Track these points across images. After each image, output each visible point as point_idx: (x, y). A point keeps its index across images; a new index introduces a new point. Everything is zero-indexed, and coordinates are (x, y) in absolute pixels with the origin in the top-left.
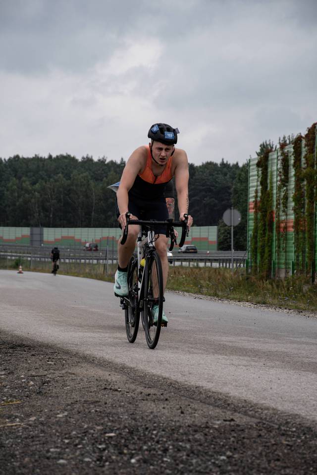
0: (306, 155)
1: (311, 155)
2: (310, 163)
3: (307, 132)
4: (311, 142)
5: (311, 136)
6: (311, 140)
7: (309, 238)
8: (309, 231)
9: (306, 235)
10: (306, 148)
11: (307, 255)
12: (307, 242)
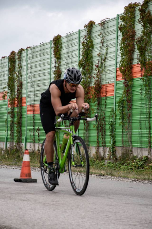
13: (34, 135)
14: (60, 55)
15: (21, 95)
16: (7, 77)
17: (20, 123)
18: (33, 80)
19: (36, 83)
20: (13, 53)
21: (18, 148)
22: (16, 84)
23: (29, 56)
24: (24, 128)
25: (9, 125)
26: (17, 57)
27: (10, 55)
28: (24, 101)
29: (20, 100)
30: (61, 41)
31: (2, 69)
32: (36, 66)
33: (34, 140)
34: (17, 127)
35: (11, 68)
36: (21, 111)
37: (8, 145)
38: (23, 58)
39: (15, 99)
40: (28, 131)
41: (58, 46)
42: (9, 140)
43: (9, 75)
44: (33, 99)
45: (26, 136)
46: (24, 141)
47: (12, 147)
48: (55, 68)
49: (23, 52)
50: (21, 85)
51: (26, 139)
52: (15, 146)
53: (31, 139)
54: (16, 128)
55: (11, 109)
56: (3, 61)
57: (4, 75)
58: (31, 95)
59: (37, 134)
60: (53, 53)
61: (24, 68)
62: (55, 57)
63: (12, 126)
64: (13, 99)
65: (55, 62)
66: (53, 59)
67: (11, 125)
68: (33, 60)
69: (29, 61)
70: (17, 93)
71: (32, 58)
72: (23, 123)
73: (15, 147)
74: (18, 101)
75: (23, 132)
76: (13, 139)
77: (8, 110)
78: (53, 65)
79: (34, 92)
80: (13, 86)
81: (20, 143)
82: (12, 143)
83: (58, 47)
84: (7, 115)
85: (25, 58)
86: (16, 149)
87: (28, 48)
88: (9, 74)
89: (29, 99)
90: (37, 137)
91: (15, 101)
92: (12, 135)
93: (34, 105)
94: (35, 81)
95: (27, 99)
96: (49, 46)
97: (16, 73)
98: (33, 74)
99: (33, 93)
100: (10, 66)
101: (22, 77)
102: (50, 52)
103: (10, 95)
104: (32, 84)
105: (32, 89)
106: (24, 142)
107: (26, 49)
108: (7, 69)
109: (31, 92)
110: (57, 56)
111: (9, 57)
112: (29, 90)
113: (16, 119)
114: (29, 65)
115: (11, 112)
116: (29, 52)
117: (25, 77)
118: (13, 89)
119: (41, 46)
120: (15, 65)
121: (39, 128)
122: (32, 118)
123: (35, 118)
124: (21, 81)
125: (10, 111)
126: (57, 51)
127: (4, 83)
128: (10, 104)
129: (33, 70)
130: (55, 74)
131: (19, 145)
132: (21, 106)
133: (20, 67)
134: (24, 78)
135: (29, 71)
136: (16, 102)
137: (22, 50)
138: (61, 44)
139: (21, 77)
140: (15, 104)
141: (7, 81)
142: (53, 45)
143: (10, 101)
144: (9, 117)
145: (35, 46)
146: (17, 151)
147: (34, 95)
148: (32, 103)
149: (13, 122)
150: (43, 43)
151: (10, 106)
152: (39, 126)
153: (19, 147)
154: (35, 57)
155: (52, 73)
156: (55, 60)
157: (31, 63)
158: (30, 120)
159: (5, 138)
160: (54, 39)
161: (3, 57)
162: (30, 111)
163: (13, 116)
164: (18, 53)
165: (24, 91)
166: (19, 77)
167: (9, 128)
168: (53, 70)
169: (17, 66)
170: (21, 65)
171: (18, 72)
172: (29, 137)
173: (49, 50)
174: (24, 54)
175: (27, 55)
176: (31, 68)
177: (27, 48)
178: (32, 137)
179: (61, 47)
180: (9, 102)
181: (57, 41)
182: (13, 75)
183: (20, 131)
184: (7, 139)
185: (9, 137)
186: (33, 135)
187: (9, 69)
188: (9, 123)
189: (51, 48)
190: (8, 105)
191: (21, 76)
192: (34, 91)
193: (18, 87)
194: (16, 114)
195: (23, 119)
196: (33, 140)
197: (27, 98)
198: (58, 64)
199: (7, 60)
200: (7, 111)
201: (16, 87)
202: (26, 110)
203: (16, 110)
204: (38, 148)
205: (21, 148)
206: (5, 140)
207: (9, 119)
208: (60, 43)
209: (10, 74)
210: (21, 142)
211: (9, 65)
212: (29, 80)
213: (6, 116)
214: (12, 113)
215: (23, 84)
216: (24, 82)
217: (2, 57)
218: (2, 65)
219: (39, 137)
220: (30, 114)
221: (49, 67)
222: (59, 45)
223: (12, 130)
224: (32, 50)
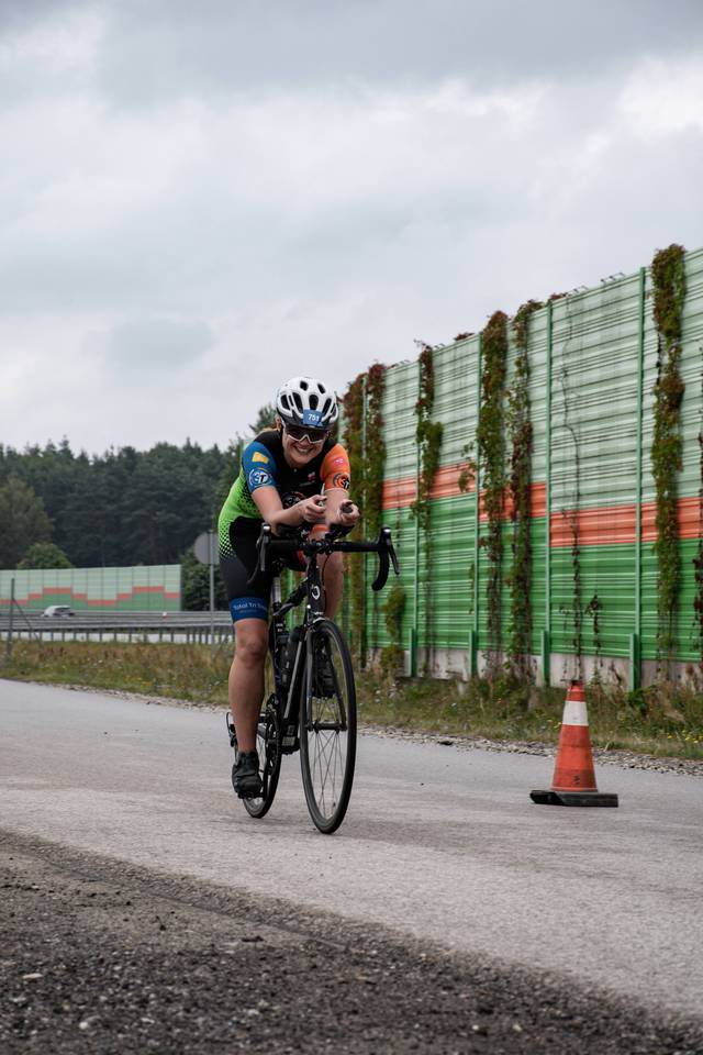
0: (347, 433)
1: (356, 433)
2: (354, 447)
3: (347, 391)
4: (357, 407)
5: (355, 397)
6: (354, 405)
7: (355, 586)
8: (354, 573)
9: (350, 581)
10: (347, 419)
11: (351, 617)
12: (351, 594)
13: (578, 625)
14: (678, 321)
15: (529, 476)
16: (473, 410)
17: (524, 582)
18: (573, 416)
19: (583, 430)
20: (498, 320)
21: (518, 674)
22: (508, 434)
23: (558, 328)
24: (541, 598)
25: (484, 589)
26: (511, 334)
27: (489, 327)
28: (538, 497)
29: (524, 492)
30: (684, 267)
31: (458, 381)
32: (584, 366)
33: (578, 642)
34: (512, 595)
35: (489, 376)
36: (529, 534)
37: (482, 663)
38: (536, 339)
39: (503, 489)
40: (555, 611)
41: (672, 288)
42: (484, 644)
43: (483, 403)
44: (571, 488)
45: (548, 629)
46: (542, 648)
47: (495, 669)
48: (660, 372)
49: (537, 313)
50: (526, 437)
51: (549, 641)
52: (508, 665)
53: (565, 639)
54: (508, 600)
55: (490, 527)
56: (459, 352)
57: (464, 401)
58: (565, 474)
59: (589, 621)
60: (653, 316)
61: (540, 373)
62: (659, 329)
63: (494, 591)
64: (496, 490)
65: (656, 349)
66: (652, 338)
67: (492, 586)
68: (575, 343)
69: (558, 349)
70: (514, 468)
71: (569, 335)
72: (536, 579)
73: (508, 671)
74: (516, 498)
75: (536, 614)
76: (500, 639)
77: (479, 533)
78: (651, 360)
79: (577, 463)
80: (500, 441)
81: (526, 656)
82: (494, 655)
83: (671, 293)
84: (474, 549)
85: (545, 336)
86: (513, 676)
87: (555, 297)
88: (481, 399)
89: (557, 490)
90: (589, 633)
91: (504, 498)
92: (495, 624)
93: (577, 511)
94: (580, 423)
95: (550, 489)
96: (635, 288)
97: (510, 394)
98: (572, 396)
99: (574, 467)
100: (486, 369)
101: (532, 409)
102: (638, 310)
103: (486, 478)
104: (569, 432)
105: (571, 453)
106: (542, 652)
107: (545, 301)
108: (473, 378)
109: (564, 462)
110: (668, 325)
111: (481, 333)
112: (556, 455)
113: (508, 566)
114: (558, 364)
115: (490, 539)
116: (559, 313)
117: (544, 406)
118: (498, 452)
119: (605, 288)
120: (503, 364)
121: (596, 597)
122: (570, 560)
123: (584, 560)
124: (528, 422)
125: (485, 534)
126: (668, 308)
127: (463, 430)
128: (485, 510)
129: (573, 381)
130: (657, 393)
131: (523, 660)
132: (528, 517)
133: (525, 369)
134: (539, 411)
135: (557, 385)
136: (510, 501)
137: (533, 306)
138: (684, 279)
139: (526, 410)
140: (504, 507)
141: (475, 423)
142: (650, 285)
143: (485, 498)
144: (484, 556)
145: (581, 290)
146: (514, 684)
147: (578, 474)
148: (570, 504)
149: (496, 574)
150: (611, 277)
151: (485, 516)
152: (596, 590)
153: (523, 669)
154: (582, 330)
155: (648, 389)
156: (657, 341)
157: (566, 355)
158: (564, 569)
159: (470, 635)
160: (655, 262)
161: (461, 337)
162: (563, 533)
163: (497, 555)
164: (517, 319)
165: (539, 460)
166: (519, 409)
167: (483, 599)
168: (652, 378)
169: (512, 368)
170: (527, 364)
171: (517, 390)
172: (558, 632)
173: (636, 303)
174: (540, 322)
175: (551, 325)
176: (565, 372)
177: (549, 301)
178: (572, 632)
179: (684, 292)
180: (482, 503)
181: (669, 268)
182: (496, 400)
183: (525, 611)
184: (478, 641)
185: (483, 631)
186: (576, 625)
187: (484, 380)
188: (484, 580)
189: (644, 296)
190: (479, 514)
191: (528, 403)
192: (578, 460)
193: (516, 444)
194: (508, 546)
195: (537, 566)
196: (575, 645)
197: (550, 486)
198: (670, 354)
199: (475, 346)
200: (474, 536)
201: (510, 447)
202: (546, 531)
203: (510, 530)
204: (596, 673)
205: (529, 674)
206: (468, 644)
207: (485, 566)
208: (680, 277)
209: (485, 398)
210: (530, 651)
211: (484, 363)
212: (558, 420)
213: (470, 553)
214: (495, 544)
215: (535, 432)
216: (540, 426)
217: (456, 335)
218: (458, 365)
219: (596, 631)
220: (564, 545)
221: (634, 366)
222: (674, 285)
223: (495, 606)
224: (572, 308)
